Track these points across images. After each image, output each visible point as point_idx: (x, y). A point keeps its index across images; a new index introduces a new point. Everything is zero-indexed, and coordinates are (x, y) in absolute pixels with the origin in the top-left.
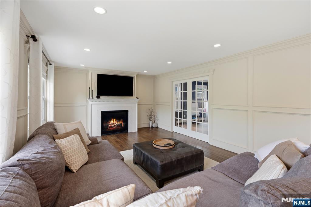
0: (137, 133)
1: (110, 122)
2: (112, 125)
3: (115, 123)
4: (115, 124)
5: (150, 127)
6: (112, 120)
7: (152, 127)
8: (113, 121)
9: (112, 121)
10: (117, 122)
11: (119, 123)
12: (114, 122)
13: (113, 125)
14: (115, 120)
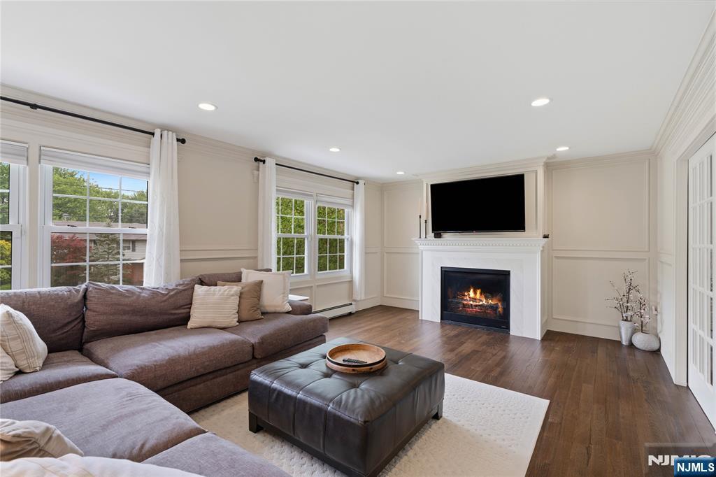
0: (539, 343)
1: (466, 294)
2: (471, 303)
3: (481, 300)
4: (481, 303)
5: (624, 343)
6: (472, 290)
7: (631, 345)
8: (475, 293)
9: (472, 294)
10: (486, 298)
11: (490, 302)
12: (478, 296)
13: (475, 304)
14: (478, 292)
